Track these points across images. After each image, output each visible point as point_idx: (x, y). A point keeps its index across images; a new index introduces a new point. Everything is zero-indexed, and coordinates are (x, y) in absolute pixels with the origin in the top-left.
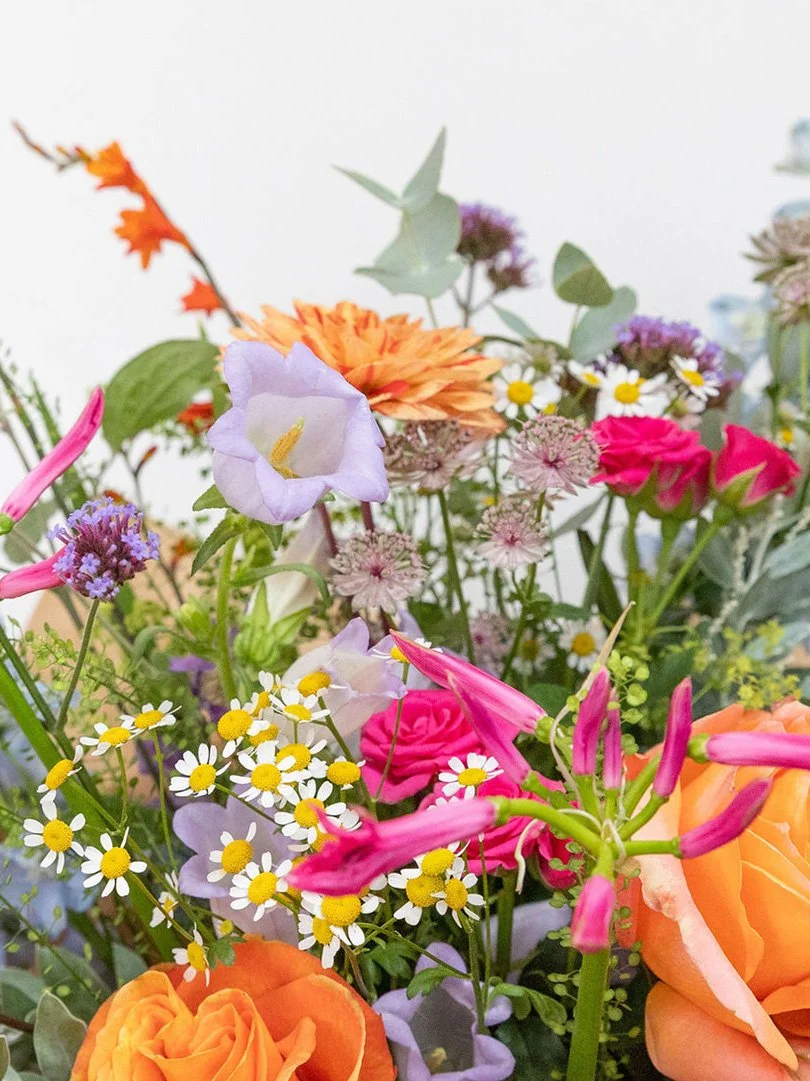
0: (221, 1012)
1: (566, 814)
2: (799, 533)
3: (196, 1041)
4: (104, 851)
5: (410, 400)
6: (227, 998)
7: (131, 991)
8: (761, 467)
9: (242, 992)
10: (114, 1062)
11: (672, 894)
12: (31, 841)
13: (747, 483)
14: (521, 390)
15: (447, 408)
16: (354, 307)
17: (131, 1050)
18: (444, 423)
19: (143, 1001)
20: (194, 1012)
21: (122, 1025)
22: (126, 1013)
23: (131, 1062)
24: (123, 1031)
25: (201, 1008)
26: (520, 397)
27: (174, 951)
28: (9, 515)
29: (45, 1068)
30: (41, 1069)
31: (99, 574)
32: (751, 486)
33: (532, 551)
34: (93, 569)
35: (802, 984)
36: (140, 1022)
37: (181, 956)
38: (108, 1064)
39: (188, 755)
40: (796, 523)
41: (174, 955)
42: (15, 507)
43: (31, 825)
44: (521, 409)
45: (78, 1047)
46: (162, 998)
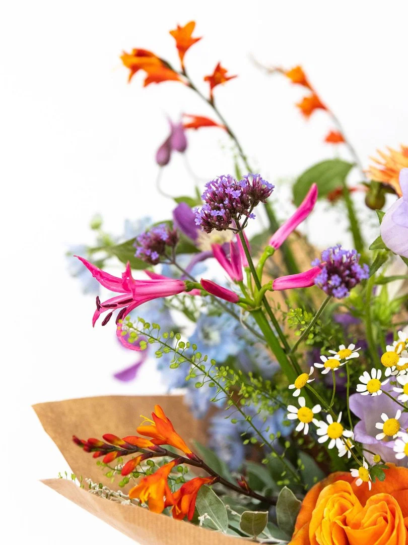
0: (379, 505)
3: (365, 518)
4: (328, 424)
6: (382, 498)
7: (330, 489)
9: (390, 495)
10: (323, 528)
12: (291, 417)
17: (330, 520)
19: (335, 495)
20: (363, 504)
21: (325, 507)
22: (327, 501)
23: (330, 526)
24: (326, 509)
25: (368, 502)
27: (351, 470)
28: (273, 247)
29: (280, 523)
30: (278, 524)
31: (340, 285)
34: (337, 284)
36: (334, 506)
37: (354, 473)
38: (319, 528)
39: (366, 373)
41: (351, 472)
42: (276, 243)
43: (291, 408)
45: (297, 514)
46: (346, 495)
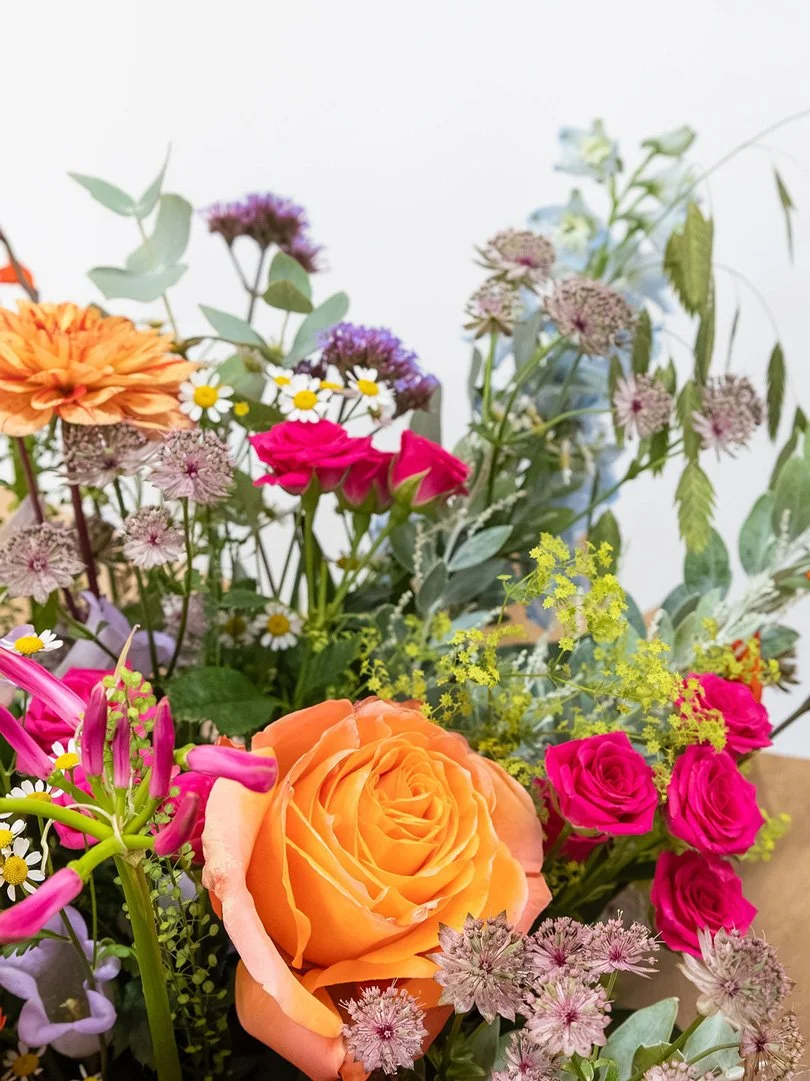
1: (73, 809)
2: (479, 531)
5: (87, 404)
8: (425, 472)
11: (226, 875)
13: (416, 484)
14: (205, 395)
15: (126, 412)
16: (75, 308)
18: (116, 427)
26: (206, 401)
32: (419, 487)
33: (169, 550)
35: (361, 959)
40: (474, 522)
44: (205, 411)
